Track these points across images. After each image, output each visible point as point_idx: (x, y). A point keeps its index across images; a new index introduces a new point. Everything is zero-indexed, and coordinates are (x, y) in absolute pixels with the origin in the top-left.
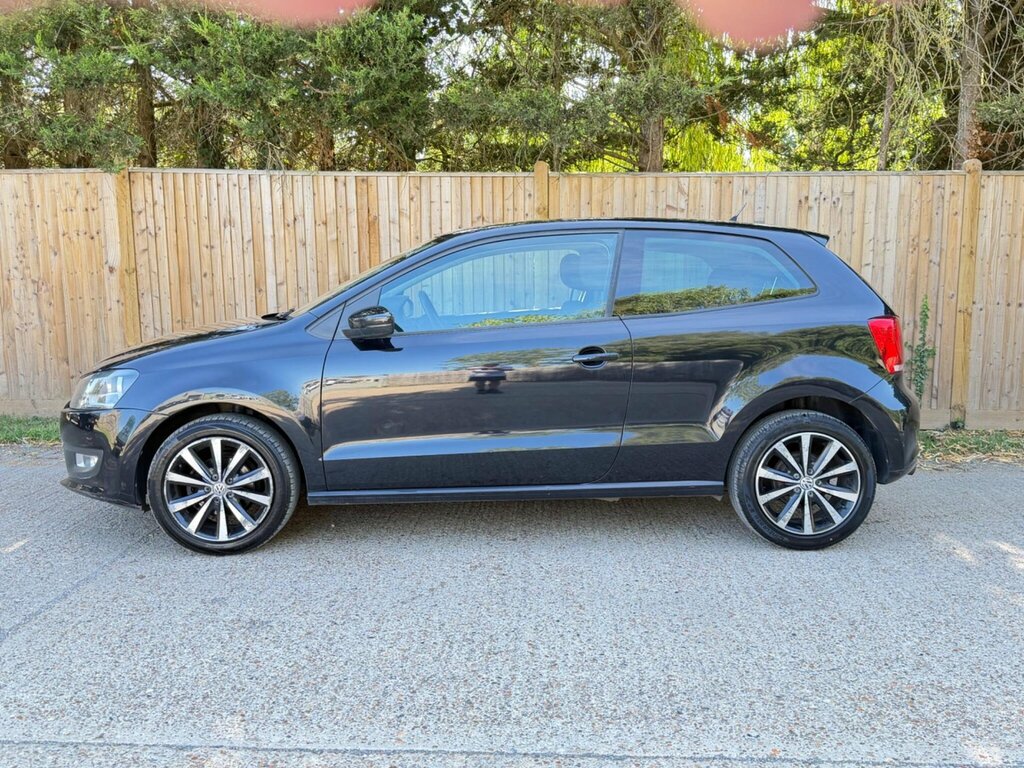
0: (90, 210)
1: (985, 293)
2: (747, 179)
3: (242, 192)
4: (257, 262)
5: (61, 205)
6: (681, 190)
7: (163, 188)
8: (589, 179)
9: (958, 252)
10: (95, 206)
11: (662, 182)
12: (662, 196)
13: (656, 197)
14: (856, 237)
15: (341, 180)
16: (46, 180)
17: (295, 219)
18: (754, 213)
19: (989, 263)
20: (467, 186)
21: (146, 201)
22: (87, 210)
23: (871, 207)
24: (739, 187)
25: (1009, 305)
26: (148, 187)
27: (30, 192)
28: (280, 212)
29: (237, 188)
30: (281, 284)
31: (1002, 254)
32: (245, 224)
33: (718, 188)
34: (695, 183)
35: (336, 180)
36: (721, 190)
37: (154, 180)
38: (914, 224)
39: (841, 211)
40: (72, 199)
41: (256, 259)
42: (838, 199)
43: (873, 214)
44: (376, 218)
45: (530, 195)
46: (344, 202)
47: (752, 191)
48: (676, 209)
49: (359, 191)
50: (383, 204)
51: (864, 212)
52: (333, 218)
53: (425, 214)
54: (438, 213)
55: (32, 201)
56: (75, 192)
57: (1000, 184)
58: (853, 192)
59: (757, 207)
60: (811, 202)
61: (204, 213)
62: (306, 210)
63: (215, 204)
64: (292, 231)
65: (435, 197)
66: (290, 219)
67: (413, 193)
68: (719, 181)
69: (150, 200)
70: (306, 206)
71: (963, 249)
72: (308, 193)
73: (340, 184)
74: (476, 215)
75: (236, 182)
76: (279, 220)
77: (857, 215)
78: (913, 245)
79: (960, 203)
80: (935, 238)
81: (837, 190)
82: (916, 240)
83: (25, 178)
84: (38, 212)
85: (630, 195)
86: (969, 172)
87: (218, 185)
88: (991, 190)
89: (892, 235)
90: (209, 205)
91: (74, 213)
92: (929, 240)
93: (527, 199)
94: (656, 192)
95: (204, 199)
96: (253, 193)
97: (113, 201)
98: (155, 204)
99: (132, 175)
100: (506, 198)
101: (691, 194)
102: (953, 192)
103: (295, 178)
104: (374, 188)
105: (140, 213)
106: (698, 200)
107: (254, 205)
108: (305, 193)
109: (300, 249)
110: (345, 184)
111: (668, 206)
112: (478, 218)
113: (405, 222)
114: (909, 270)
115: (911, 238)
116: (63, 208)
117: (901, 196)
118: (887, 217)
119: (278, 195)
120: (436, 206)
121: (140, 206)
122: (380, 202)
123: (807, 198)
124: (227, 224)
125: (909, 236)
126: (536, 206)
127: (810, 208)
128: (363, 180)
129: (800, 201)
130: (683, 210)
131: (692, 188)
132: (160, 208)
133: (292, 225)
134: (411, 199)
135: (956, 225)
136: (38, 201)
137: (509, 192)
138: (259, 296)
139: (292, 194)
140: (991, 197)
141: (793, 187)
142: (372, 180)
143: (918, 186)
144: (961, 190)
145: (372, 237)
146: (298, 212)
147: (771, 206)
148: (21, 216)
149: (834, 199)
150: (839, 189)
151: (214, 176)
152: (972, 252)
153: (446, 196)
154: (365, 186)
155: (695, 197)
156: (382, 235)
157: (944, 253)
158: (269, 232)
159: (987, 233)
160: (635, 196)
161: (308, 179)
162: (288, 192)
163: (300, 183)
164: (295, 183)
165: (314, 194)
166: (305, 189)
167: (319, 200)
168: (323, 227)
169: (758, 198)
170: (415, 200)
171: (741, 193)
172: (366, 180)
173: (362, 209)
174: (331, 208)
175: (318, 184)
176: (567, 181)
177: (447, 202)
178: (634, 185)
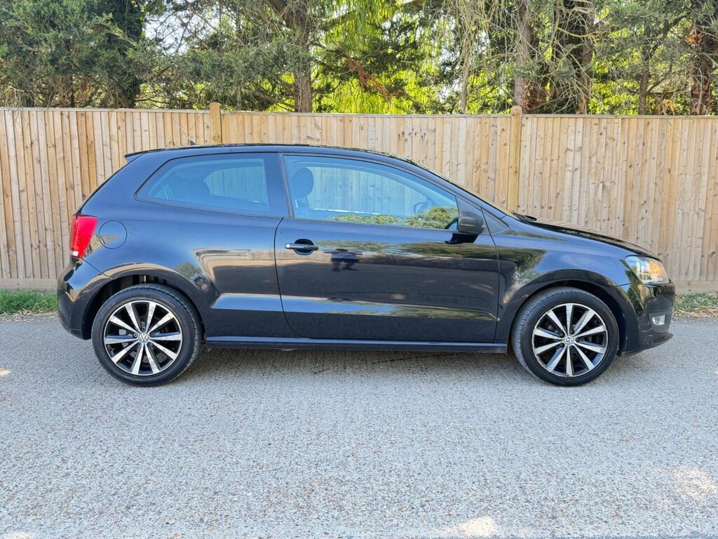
1: (526, 200)
2: (362, 119)
4: (4, 175)
6: (316, 126)
8: (250, 116)
9: (507, 170)
11: (302, 119)
12: (303, 130)
13: (299, 131)
14: (438, 161)
15: (66, 114)
17: (32, 143)
18: (368, 143)
19: (529, 179)
20: (161, 119)
23: (447, 140)
24: (357, 125)
25: (542, 208)
28: (21, 138)
30: (23, 191)
31: (537, 172)
33: (342, 125)
34: (326, 121)
35: (62, 114)
36: (344, 126)
38: (477, 152)
39: (427, 142)
41: (4, 173)
42: (425, 134)
43: (449, 145)
44: (93, 142)
45: (208, 127)
46: (68, 130)
47: (366, 127)
48: (314, 139)
49: (79, 122)
50: (98, 132)
51: (442, 144)
52: (60, 142)
53: (130, 139)
54: (139, 139)
57: (535, 123)
58: (435, 129)
59: (370, 138)
60: (406, 136)
62: (40, 136)
64: (30, 152)
65: (137, 127)
66: (28, 143)
67: (120, 124)
68: (342, 120)
70: (40, 134)
71: (510, 169)
72: (41, 124)
73: (65, 117)
74: (168, 141)
76: (20, 144)
77: (438, 145)
78: (476, 166)
79: (508, 136)
80: (491, 162)
81: (424, 127)
82: (479, 163)
85: (280, 127)
86: (513, 115)
88: (529, 127)
89: (461, 160)
92: (487, 163)
93: (206, 129)
94: (299, 126)
96: (0, 124)
100: (190, 128)
101: (324, 129)
102: (503, 129)
103: (31, 113)
104: (90, 120)
106: (329, 134)
107: (1, 133)
108: (39, 124)
109: (37, 166)
110: (69, 117)
111: (307, 137)
112: (170, 143)
113: (115, 145)
114: (474, 184)
115: (475, 162)
117: (468, 132)
118: (458, 147)
119: (18, 126)
120: (138, 133)
122: (95, 131)
123: (403, 133)
125: (474, 160)
126: (212, 135)
127: (406, 140)
128: (82, 115)
129: (399, 135)
130: (318, 139)
131: (324, 124)
133: (29, 147)
134: (119, 128)
135: (506, 153)
137: (192, 123)
138: (6, 200)
139: (29, 124)
140: (529, 133)
141: (393, 126)
142: (89, 114)
143: (479, 125)
144: (509, 128)
145: (90, 155)
146: (34, 138)
147: (379, 138)
149: (422, 134)
150: (425, 127)
152: (516, 171)
153: (145, 127)
154: (84, 119)
155: (326, 131)
156: (97, 154)
157: (497, 172)
158: (12, 153)
159: (527, 158)
160: (284, 129)
161: (41, 114)
162: (26, 123)
163: (35, 117)
164: (31, 117)
165: (46, 125)
166: (39, 121)
167: (49, 129)
168: (53, 149)
169: (370, 133)
170: (121, 129)
171: (358, 128)
172: (84, 115)
173: (82, 135)
174: (58, 135)
175: (48, 117)
176: (234, 117)
177: (146, 131)
178: (283, 121)
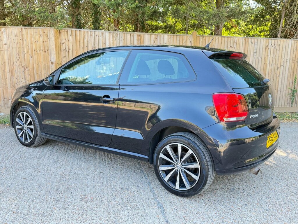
0: (45, 42)
2: (252, 39)
3: (99, 38)
5: (34, 40)
6: (234, 42)
7: (72, 35)
10: (46, 41)
11: (229, 39)
12: (229, 43)
14: (280, 58)
16: (29, 30)
18: (254, 50)
20: (172, 39)
21: (65, 40)
22: (43, 42)
23: (284, 49)
24: (250, 42)
26: (66, 35)
27: (22, 35)
29: (97, 36)
34: (239, 40)
35: (130, 35)
36: (245, 42)
37: (68, 33)
38: (294, 54)
39: (276, 50)
40: (38, 38)
43: (284, 51)
45: (190, 42)
46: (133, 42)
47: (254, 43)
48: (233, 47)
49: (138, 39)
51: (282, 50)
55: (23, 38)
56: (39, 36)
58: (280, 45)
59: (255, 48)
61: (86, 45)
63: (90, 42)
65: (162, 42)
67: (155, 40)
68: (245, 40)
69: (67, 39)
70: (120, 43)
72: (121, 39)
73: (132, 36)
75: (97, 34)
77: (281, 51)
78: (294, 60)
81: (276, 44)
83: (20, 30)
84: (25, 42)
85: (220, 43)
87: (91, 35)
89: (289, 58)
90: (88, 42)
91: (39, 43)
94: (227, 42)
95: (86, 40)
96: (103, 38)
97: (53, 39)
98: (68, 41)
99: (60, 30)
100: (183, 43)
103: (117, 34)
104: (143, 38)
105: (63, 44)
107: (103, 42)
111: (230, 47)
114: (292, 68)
116: (35, 41)
117: (292, 46)
118: (288, 52)
119: (111, 39)
121: (63, 41)
122: (144, 43)
123: (268, 46)
125: (293, 58)
127: (268, 49)
128: (139, 35)
129: (266, 47)
130: (235, 48)
131: (237, 41)
132: (70, 42)
136: (25, 38)
137: (184, 40)
141: (265, 42)
142: (142, 35)
143: (296, 43)
147: (259, 48)
148: (18, 43)
149: (275, 46)
151: (89, 32)
154: (140, 37)
155: (238, 44)
160: (222, 43)
161: (121, 35)
162: (115, 38)
165: (123, 39)
167: (125, 42)
169: (255, 45)
170: (155, 42)
175: (125, 36)
178: (221, 40)
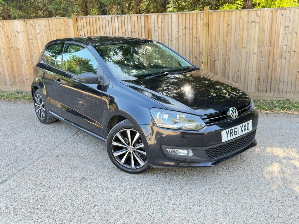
0: (66, 30)
2: (283, 10)
3: (109, 22)
5: (58, 29)
6: (257, 15)
7: (86, 22)
8: (223, 13)
10: (67, 29)
11: (250, 12)
12: (250, 18)
13: (248, 19)
15: (139, 17)
16: (53, 20)
17: (125, 31)
18: (285, 23)
20: (181, 17)
21: (81, 27)
22: (65, 30)
24: (280, 13)
26: (82, 22)
27: (49, 25)
28: (121, 29)
32: (110, 33)
33: (272, 14)
34: (263, 12)
35: (138, 17)
36: (272, 15)
37: (84, 20)
40: (61, 27)
44: (151, 30)
45: (202, 19)
46: (140, 24)
47: (285, 15)
48: (255, 22)
49: (145, 20)
50: (153, 25)
52: (137, 30)
53: (166, 27)
54: (171, 27)
55: (50, 28)
56: (61, 25)
59: (286, 20)
61: (98, 30)
62: (129, 28)
63: (101, 27)
64: (124, 35)
65: (170, 22)
66: (124, 31)
67: (162, 20)
68: (272, 12)
69: (83, 26)
70: (129, 26)
72: (129, 22)
73: (139, 19)
74: (183, 27)
75: (107, 19)
76: (120, 31)
83: (47, 21)
84: (52, 31)
85: (238, 17)
87: (102, 21)
90: (100, 27)
91: (62, 31)
94: (248, 16)
95: (98, 25)
96: (112, 22)
97: (72, 27)
98: (84, 27)
99: (77, 18)
100: (194, 20)
101: (261, 17)
103: (125, 17)
104: (150, 19)
105: (80, 30)
106: (264, 19)
107: (113, 27)
110: (141, 18)
111: (252, 21)
112: (184, 28)
113: (160, 30)
116: (58, 30)
119: (120, 23)
120: (170, 24)
121: (80, 28)
122: (152, 24)
124: (105, 33)
126: (204, 23)
128: (146, 17)
130: (258, 23)
131: (261, 14)
132: (85, 29)
133: (124, 33)
134: (162, 22)
136: (51, 28)
137: (195, 18)
139: (124, 23)
142: (149, 17)
145: (149, 36)
146: (126, 29)
147: (292, 20)
148: (47, 32)
151: (101, 18)
153: (173, 21)
154: (147, 19)
155: (263, 17)
156: (152, 35)
160: (240, 18)
161: (129, 17)
162: (123, 22)
163: (127, 19)
164: (125, 19)
165: (131, 22)
166: (128, 20)
167: (132, 24)
168: (134, 33)
169: (287, 17)
170: (163, 22)
171: (280, 15)
172: (147, 17)
173: (146, 27)
174: (136, 27)
175: (132, 19)
176: (215, 13)
177: (174, 23)
178: (240, 14)
